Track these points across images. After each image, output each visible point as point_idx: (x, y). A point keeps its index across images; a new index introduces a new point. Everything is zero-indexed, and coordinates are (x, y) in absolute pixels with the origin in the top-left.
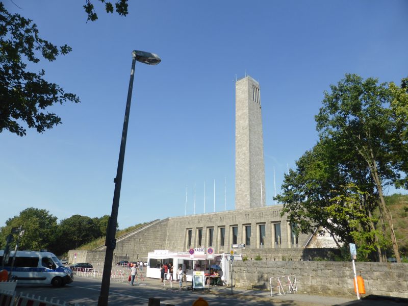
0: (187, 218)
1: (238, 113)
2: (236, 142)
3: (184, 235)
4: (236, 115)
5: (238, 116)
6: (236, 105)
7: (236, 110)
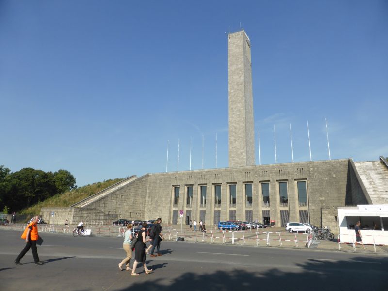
0: (173, 174)
1: (231, 68)
2: (229, 97)
3: (170, 193)
4: (229, 70)
5: (231, 71)
6: (229, 59)
7: (229, 64)
